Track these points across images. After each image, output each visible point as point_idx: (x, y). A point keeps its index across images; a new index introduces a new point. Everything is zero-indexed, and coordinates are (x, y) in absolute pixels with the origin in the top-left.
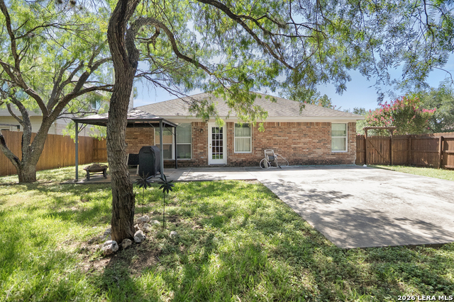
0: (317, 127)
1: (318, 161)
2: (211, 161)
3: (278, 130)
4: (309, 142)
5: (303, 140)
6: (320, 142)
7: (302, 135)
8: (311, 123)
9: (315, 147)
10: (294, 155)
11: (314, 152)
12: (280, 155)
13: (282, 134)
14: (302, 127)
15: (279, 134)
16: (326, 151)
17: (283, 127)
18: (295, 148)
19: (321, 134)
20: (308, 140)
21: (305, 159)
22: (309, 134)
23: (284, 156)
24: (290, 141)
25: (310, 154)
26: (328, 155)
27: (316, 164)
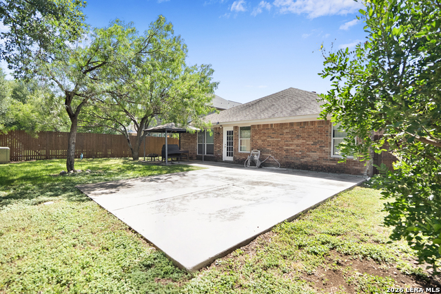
0: (312, 127)
1: (312, 166)
2: (225, 158)
3: (271, 131)
4: (303, 144)
5: (296, 142)
6: (315, 144)
7: (294, 136)
8: (306, 123)
9: (309, 150)
10: (286, 157)
11: (308, 156)
12: (273, 157)
13: (275, 135)
14: (295, 127)
15: (272, 135)
16: (324, 155)
17: (276, 128)
18: (287, 150)
19: (317, 135)
20: (301, 141)
21: (298, 162)
22: (302, 135)
23: (276, 158)
24: (282, 143)
25: (303, 157)
26: (326, 160)
27: (309, 170)
